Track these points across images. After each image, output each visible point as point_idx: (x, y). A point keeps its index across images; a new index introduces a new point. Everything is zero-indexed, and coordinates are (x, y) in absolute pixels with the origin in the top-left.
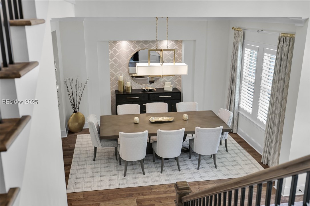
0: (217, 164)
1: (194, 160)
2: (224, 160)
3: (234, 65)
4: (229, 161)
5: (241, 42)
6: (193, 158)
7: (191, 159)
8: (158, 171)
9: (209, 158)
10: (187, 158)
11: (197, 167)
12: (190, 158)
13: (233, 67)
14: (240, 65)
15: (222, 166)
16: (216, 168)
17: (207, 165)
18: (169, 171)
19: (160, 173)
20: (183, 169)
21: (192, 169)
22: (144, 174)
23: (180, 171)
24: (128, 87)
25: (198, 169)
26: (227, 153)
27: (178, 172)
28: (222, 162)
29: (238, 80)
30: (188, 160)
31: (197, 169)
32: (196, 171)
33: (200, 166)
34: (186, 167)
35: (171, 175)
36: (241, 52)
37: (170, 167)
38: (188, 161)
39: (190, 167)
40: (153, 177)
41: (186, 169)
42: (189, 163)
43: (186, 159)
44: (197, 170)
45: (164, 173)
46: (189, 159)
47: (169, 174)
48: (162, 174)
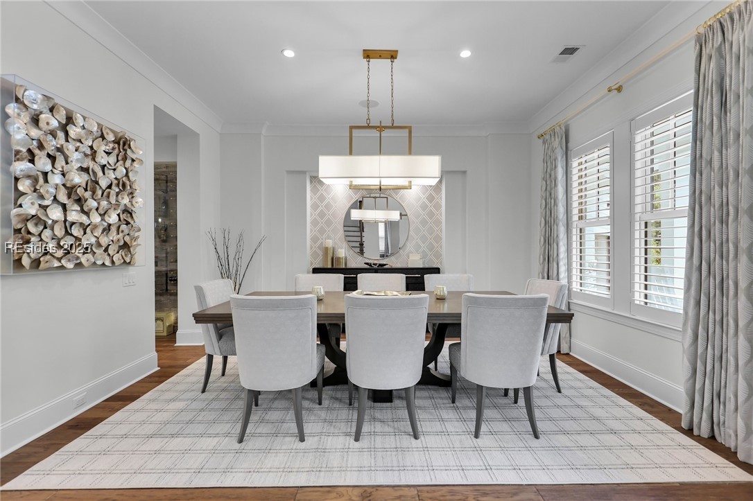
0: (540, 426)
1: (465, 408)
2: (555, 413)
3: (548, 200)
4: (573, 419)
5: (562, 148)
6: (463, 401)
7: (457, 403)
8: (347, 434)
9: (509, 404)
10: (445, 401)
11: (473, 429)
12: (453, 402)
13: (548, 206)
14: (563, 196)
15: (556, 433)
16: (537, 437)
17: (505, 427)
18: (384, 434)
19: (352, 440)
20: (429, 433)
21: (457, 434)
22: (302, 440)
23: (416, 437)
24: (340, 258)
25: (477, 436)
26: (559, 394)
27: (409, 441)
28: (551, 419)
29: (562, 229)
30: (448, 405)
31: (472, 437)
32: (469, 441)
33: (484, 428)
34: (438, 426)
35: (385, 449)
36: (562, 168)
37: (391, 423)
38: (446, 408)
39: (450, 427)
40: (324, 451)
41: (437, 433)
42: (448, 414)
43: (443, 404)
44: (474, 439)
45: (364, 442)
46: (452, 405)
47: (379, 445)
48: (357, 444)
